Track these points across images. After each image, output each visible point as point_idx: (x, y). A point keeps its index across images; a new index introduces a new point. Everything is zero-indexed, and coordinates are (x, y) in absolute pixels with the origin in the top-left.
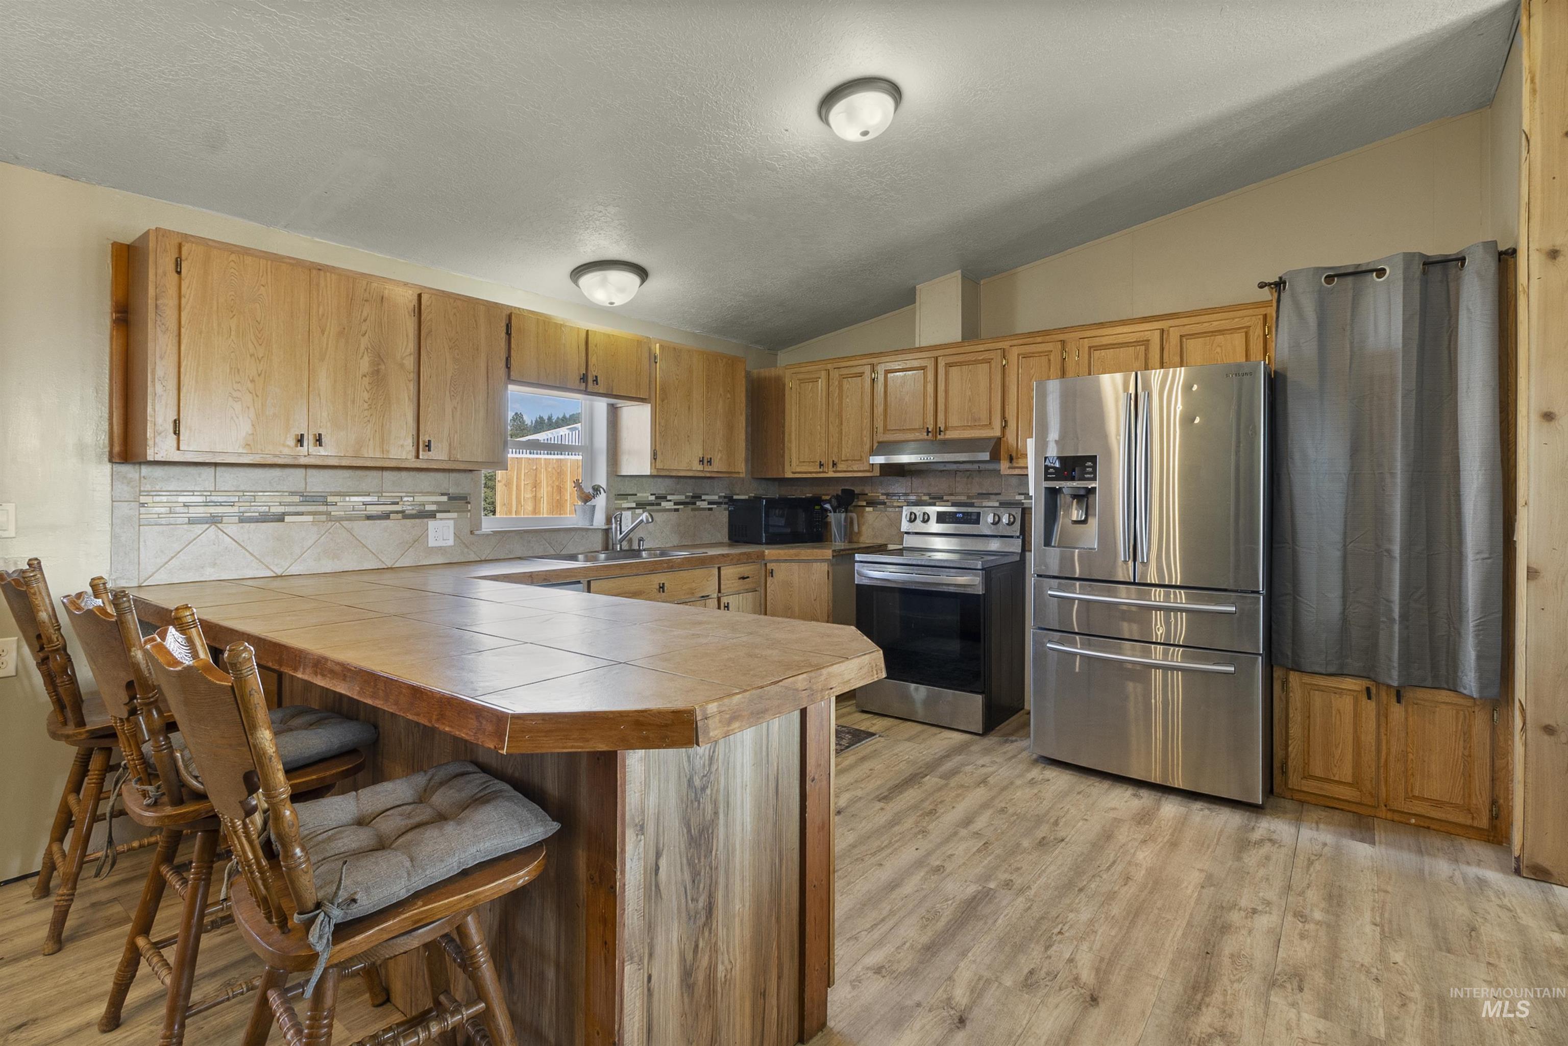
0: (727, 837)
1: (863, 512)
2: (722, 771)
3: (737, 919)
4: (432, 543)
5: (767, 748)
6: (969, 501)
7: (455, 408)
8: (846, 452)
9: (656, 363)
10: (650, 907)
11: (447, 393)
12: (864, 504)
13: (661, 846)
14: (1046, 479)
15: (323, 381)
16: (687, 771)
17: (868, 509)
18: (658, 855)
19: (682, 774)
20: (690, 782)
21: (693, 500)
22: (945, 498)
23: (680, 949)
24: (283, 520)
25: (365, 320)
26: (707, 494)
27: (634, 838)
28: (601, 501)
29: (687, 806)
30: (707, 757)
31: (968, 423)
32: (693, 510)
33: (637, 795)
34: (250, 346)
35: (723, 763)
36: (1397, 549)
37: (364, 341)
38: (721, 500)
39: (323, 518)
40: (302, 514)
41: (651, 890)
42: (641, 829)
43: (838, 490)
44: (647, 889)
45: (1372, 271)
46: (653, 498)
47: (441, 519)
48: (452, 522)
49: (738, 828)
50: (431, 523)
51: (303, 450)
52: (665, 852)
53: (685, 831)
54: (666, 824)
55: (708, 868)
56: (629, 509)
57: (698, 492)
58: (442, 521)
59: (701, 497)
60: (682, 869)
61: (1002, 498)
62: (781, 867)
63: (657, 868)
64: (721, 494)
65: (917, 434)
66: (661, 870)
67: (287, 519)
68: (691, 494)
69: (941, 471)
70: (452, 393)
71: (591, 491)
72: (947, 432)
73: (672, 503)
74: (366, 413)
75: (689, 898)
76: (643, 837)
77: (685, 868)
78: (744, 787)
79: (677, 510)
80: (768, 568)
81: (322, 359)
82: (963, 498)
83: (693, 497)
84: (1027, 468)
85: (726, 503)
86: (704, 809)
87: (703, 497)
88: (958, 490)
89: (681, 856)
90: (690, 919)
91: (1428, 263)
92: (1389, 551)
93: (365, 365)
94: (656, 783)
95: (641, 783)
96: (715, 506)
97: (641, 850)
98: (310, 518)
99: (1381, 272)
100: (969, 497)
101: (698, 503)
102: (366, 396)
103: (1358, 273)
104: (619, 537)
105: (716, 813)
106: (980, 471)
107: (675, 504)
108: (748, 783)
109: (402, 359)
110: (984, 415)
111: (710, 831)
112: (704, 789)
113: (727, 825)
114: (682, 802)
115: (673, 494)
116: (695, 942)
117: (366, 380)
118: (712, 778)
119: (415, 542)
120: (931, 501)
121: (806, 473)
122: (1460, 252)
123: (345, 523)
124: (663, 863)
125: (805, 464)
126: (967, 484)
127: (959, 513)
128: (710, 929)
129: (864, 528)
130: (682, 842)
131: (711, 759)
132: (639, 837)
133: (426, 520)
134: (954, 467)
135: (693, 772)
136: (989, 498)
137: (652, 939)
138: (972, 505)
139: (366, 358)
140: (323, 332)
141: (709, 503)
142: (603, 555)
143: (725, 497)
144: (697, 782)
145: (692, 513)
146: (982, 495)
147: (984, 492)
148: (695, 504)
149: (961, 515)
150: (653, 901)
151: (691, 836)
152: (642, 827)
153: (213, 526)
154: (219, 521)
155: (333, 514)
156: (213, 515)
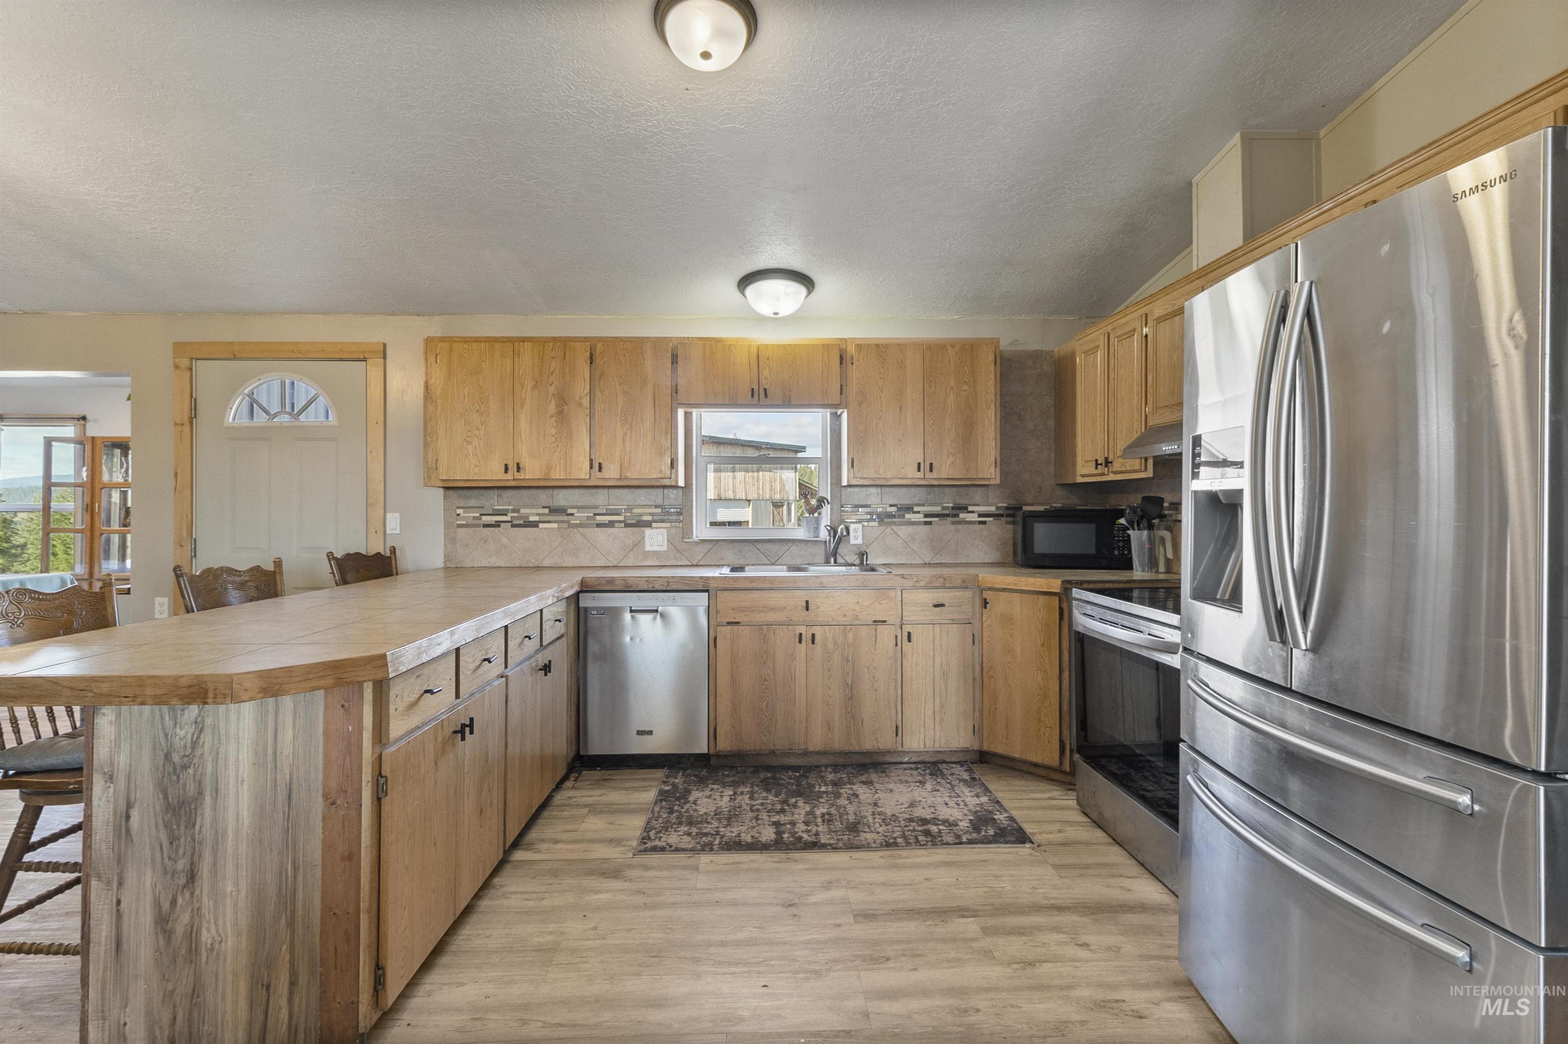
0: (215, 821)
2: (208, 758)
3: (228, 900)
4: (648, 548)
5: (275, 753)
7: (626, 434)
8: (1121, 444)
10: (119, 845)
11: (618, 422)
13: (133, 799)
14: (1194, 476)
15: (524, 426)
16: (164, 745)
18: (129, 806)
19: (157, 747)
20: (168, 756)
21: (955, 512)
23: (154, 894)
24: (537, 526)
25: (552, 373)
26: (978, 505)
27: (102, 783)
29: (164, 776)
30: (189, 740)
32: (953, 523)
33: (106, 749)
34: (476, 404)
35: (211, 752)
37: (552, 389)
38: (1001, 512)
39: (566, 525)
40: (549, 522)
41: (121, 830)
42: (111, 778)
44: (117, 830)
46: (893, 509)
47: (657, 528)
48: (665, 530)
49: (231, 818)
50: (648, 531)
51: (509, 476)
52: (137, 805)
53: (161, 796)
54: (138, 783)
55: (189, 838)
56: (859, 521)
57: (963, 502)
58: (658, 530)
59: (967, 508)
60: (156, 827)
62: (295, 876)
63: (128, 817)
64: (999, 505)
66: (132, 819)
67: (541, 525)
68: (951, 505)
70: (623, 422)
71: (815, 503)
73: (976, 515)
74: (553, 445)
75: (166, 855)
76: (112, 785)
77: (161, 828)
78: (239, 781)
79: (929, 523)
80: (984, 596)
81: (522, 408)
83: (953, 508)
85: (1008, 516)
86: (185, 785)
87: (970, 508)
89: (155, 815)
90: (166, 873)
93: (552, 407)
94: (128, 746)
95: (111, 741)
96: (991, 519)
97: (111, 794)
98: (555, 525)
101: (962, 515)
102: (553, 431)
105: (201, 793)
107: (926, 516)
108: (246, 780)
109: (581, 398)
111: (193, 807)
112: (185, 767)
113: (215, 808)
114: (157, 769)
115: (923, 505)
116: (173, 896)
117: (554, 419)
118: (196, 760)
119: (634, 546)
121: (1091, 476)
123: (581, 530)
124: (135, 814)
125: (1088, 464)
128: (192, 894)
130: (157, 805)
131: (195, 744)
132: (108, 784)
133: (642, 529)
135: (172, 750)
137: (122, 871)
139: (553, 402)
140: (523, 387)
141: (980, 516)
143: (1007, 508)
144: (176, 758)
145: (952, 527)
148: (957, 516)
150: (123, 841)
151: (168, 803)
152: (111, 777)
153: (496, 529)
154: (499, 526)
155: (572, 522)
156: (496, 522)
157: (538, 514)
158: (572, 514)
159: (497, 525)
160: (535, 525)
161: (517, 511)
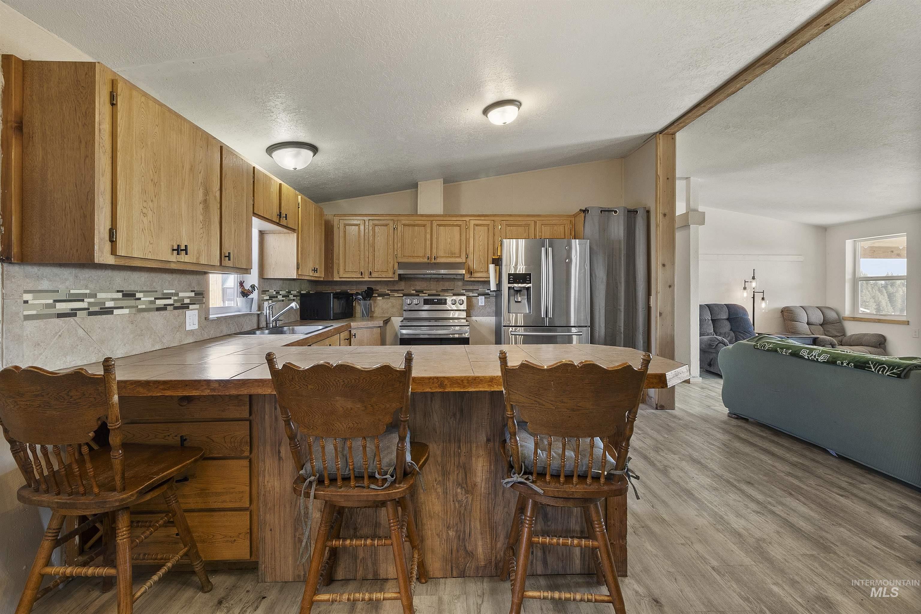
1: (376, 300)
4: (188, 327)
6: (437, 293)
7: (235, 230)
8: (377, 267)
9: (299, 207)
11: (233, 219)
12: (377, 295)
14: (509, 283)
15: (183, 205)
17: (378, 298)
21: (288, 294)
22: (424, 292)
24: (112, 313)
25: (201, 162)
28: (255, 295)
31: (449, 254)
36: (622, 308)
37: (200, 177)
38: (297, 294)
39: (134, 311)
40: (121, 307)
43: (365, 288)
45: (613, 211)
46: (275, 293)
47: (192, 309)
48: (196, 311)
50: (188, 313)
51: (173, 258)
56: (267, 300)
58: (192, 311)
61: (454, 292)
65: (421, 259)
67: (116, 312)
69: (422, 278)
71: (250, 289)
72: (438, 259)
73: (281, 296)
74: (201, 231)
79: (283, 300)
80: (352, 333)
81: (183, 188)
82: (434, 292)
83: (288, 292)
84: (489, 278)
85: (299, 296)
87: (292, 292)
88: (431, 288)
91: (629, 211)
92: (620, 309)
93: (201, 195)
98: (126, 311)
99: (616, 212)
100: (437, 292)
102: (201, 218)
103: (610, 211)
104: (272, 319)
106: (443, 279)
107: (283, 297)
109: (215, 192)
110: (457, 251)
115: (282, 290)
117: (201, 205)
119: (179, 327)
120: (417, 293)
121: (353, 278)
122: (635, 209)
123: (145, 315)
125: (349, 273)
126: (436, 285)
127: (435, 299)
129: (376, 309)
133: (184, 310)
134: (429, 276)
136: (448, 292)
138: (439, 295)
139: (201, 190)
140: (183, 168)
141: (294, 296)
142: (267, 331)
143: (298, 292)
146: (444, 291)
147: (445, 289)
148: (289, 296)
149: (436, 300)
153: (71, 319)
154: (75, 315)
155: (139, 307)
156: (72, 310)
157: (113, 300)
158: (140, 299)
159: (73, 314)
160: (109, 311)
161: (95, 296)
